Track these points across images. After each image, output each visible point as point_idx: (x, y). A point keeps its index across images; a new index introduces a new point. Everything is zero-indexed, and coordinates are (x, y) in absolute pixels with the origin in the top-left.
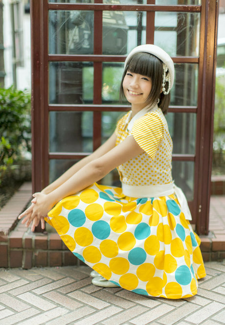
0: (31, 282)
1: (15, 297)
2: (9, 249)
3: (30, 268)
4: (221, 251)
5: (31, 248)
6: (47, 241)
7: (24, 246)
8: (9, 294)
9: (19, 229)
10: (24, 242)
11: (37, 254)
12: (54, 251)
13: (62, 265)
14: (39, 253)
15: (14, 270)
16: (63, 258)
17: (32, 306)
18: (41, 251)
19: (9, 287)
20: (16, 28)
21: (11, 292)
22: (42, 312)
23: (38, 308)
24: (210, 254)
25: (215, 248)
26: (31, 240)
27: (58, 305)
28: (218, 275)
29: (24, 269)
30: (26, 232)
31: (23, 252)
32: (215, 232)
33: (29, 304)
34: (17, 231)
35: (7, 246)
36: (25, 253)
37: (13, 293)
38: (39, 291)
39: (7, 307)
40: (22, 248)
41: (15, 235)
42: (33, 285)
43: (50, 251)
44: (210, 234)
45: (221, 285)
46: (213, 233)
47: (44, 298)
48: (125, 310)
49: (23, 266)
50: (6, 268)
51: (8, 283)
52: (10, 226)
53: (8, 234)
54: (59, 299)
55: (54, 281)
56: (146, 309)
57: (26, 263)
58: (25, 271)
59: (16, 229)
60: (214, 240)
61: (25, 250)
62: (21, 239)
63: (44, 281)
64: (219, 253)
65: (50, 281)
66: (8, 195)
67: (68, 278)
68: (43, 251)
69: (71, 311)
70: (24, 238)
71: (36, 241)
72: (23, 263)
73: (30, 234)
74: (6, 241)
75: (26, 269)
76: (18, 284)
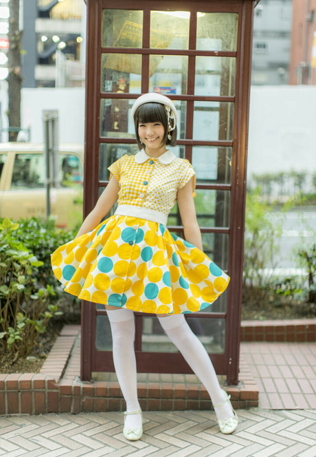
0: (80, 425)
1: (69, 438)
2: (59, 396)
3: (78, 413)
4: (249, 400)
5: (79, 395)
6: (93, 389)
7: (73, 393)
8: (64, 436)
9: (67, 377)
10: (73, 389)
11: (84, 400)
12: (100, 398)
13: (108, 410)
14: (87, 399)
15: (63, 415)
16: (108, 405)
17: (85, 446)
18: (87, 397)
19: (61, 430)
20: (51, 146)
21: (64, 434)
22: (93, 450)
23: (89, 447)
24: (239, 402)
25: (242, 398)
26: (79, 387)
27: (106, 445)
28: (243, 421)
29: (72, 414)
30: (74, 380)
31: (71, 398)
32: (245, 382)
33: (81, 444)
34: (66, 379)
35: (58, 393)
36: (73, 400)
37: (67, 434)
38: (88, 434)
39: (64, 446)
40: (71, 395)
41: (65, 383)
42: (82, 428)
43: (97, 398)
44: (240, 384)
45: (243, 430)
46: (243, 384)
47: (94, 439)
48: (161, 449)
49: (72, 411)
50: (57, 412)
51: (60, 426)
52: (60, 374)
53: (59, 382)
54: (106, 440)
55: (100, 425)
56: (177, 449)
57: (74, 408)
58: (74, 416)
59: (64, 377)
60: (243, 390)
61: (73, 397)
62: (71, 387)
63: (92, 425)
64: (247, 401)
65: (98, 425)
66: (48, 339)
67: (113, 423)
68: (90, 398)
69: (117, 450)
70: (73, 386)
71: (84, 388)
72: (72, 408)
73: (77, 381)
74: (57, 388)
75: (75, 414)
76: (70, 427)
